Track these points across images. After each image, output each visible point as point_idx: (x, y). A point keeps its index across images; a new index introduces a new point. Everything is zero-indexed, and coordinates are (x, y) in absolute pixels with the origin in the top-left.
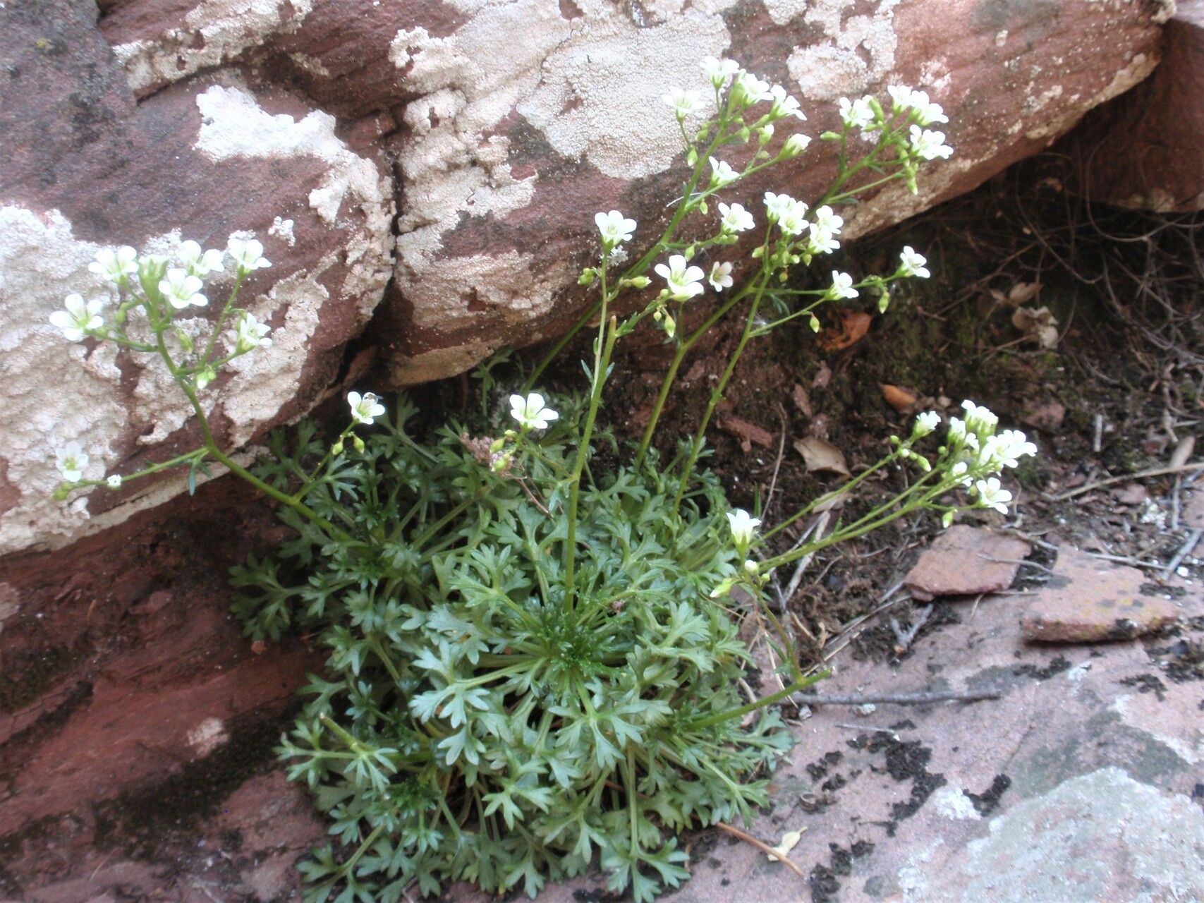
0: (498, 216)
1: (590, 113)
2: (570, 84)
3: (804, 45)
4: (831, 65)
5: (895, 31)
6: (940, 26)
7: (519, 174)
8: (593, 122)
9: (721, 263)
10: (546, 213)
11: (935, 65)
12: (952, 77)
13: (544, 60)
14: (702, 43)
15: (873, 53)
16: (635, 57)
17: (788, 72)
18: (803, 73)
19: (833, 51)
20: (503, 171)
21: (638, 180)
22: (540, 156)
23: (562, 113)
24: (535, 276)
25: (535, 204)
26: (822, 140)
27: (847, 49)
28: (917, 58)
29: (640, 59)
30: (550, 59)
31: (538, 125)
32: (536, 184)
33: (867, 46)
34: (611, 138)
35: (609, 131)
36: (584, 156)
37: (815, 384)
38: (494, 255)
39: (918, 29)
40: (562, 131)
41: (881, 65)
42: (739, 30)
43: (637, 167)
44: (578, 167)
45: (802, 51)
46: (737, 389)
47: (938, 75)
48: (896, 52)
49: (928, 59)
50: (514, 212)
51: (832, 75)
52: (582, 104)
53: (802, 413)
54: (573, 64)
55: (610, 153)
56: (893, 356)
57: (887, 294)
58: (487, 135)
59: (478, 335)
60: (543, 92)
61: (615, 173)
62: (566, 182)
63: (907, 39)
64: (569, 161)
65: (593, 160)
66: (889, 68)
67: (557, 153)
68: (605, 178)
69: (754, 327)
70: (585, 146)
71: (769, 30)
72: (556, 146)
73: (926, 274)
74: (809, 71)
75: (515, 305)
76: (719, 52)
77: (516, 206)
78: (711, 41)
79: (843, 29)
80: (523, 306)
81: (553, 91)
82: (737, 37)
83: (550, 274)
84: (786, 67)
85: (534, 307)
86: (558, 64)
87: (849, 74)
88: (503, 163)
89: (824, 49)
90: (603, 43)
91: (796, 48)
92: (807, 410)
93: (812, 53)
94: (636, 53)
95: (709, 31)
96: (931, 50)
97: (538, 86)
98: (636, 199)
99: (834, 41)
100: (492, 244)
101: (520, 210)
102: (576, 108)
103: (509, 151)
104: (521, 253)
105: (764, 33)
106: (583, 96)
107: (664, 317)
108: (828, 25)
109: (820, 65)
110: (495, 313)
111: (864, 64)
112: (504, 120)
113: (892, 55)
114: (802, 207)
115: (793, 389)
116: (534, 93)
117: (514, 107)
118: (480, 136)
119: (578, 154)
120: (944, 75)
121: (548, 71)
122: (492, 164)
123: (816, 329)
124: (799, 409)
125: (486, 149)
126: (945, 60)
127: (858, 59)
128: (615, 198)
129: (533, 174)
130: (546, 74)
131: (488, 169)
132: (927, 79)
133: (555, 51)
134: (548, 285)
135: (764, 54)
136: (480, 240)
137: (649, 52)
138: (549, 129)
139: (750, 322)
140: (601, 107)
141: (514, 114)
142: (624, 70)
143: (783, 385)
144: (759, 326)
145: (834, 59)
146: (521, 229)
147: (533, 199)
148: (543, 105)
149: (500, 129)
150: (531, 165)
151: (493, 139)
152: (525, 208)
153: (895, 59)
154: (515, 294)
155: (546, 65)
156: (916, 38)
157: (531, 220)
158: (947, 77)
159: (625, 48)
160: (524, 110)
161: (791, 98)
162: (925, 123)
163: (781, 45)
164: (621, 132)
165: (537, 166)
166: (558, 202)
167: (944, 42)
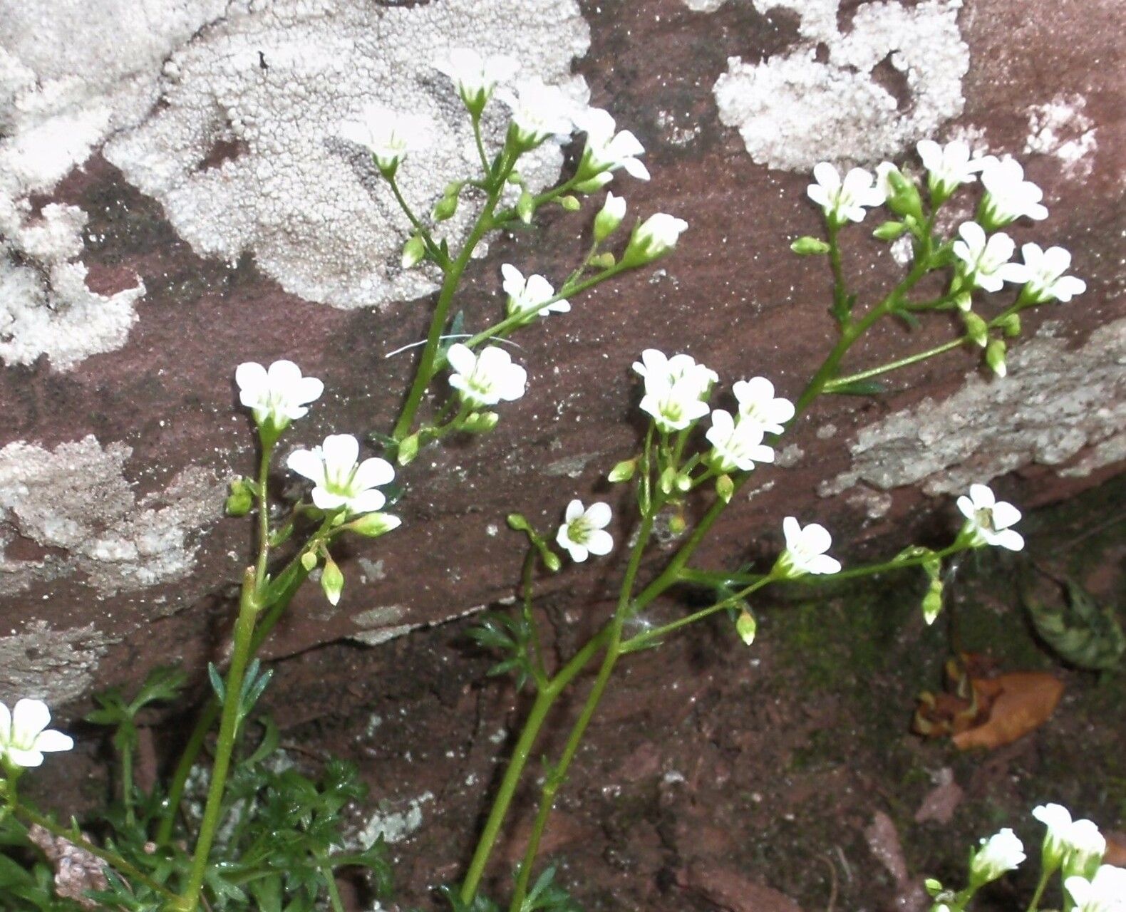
0: (60, 366)
1: (263, 170)
2: (223, 110)
3: (753, 56)
4: (817, 98)
5: (964, 36)
6: (1071, 29)
7: (102, 283)
8: (268, 187)
9: (587, 504)
10: (159, 365)
11: (1058, 112)
12: (1098, 137)
13: (168, 59)
14: (524, 42)
15: (911, 80)
16: (369, 63)
17: (716, 110)
18: (752, 114)
19: (819, 70)
20: (72, 277)
21: (366, 310)
22: (151, 249)
23: (203, 166)
24: (140, 492)
25: (137, 343)
26: (794, 255)
27: (854, 70)
28: (1021, 95)
29: (382, 67)
30: (179, 57)
31: (148, 186)
32: (139, 306)
33: (898, 63)
34: (306, 221)
35: (304, 206)
36: (247, 258)
37: (921, 816)
38: (49, 445)
39: (1018, 33)
40: (200, 202)
41: (931, 106)
42: (608, 19)
43: (366, 284)
44: (232, 275)
45: (748, 68)
46: (739, 811)
47: (1067, 132)
48: (967, 80)
49: (1046, 98)
50: (94, 362)
51: (817, 120)
52: (248, 152)
53: (887, 873)
54: (229, 69)
55: (306, 251)
56: (1104, 765)
57: (937, 585)
58: (39, 202)
59: (41, 616)
60: (164, 124)
61: (316, 294)
62: (204, 304)
63: (994, 54)
64: (214, 264)
65: (268, 265)
66: (949, 113)
67: (186, 246)
68: (293, 301)
69: (629, 632)
70: (247, 234)
71: (677, 23)
72: (187, 232)
73: (1015, 542)
74: (764, 108)
75: (103, 550)
76: (563, 62)
77: (98, 348)
78: (544, 39)
79: (845, 25)
80: (119, 554)
81: (185, 122)
82: (605, 34)
83: (171, 490)
84: (712, 99)
85: (144, 558)
86: (197, 67)
87: (857, 122)
88: (72, 261)
89: (800, 66)
90: (300, 32)
91: (734, 61)
92: (896, 866)
93: (773, 71)
94: (374, 56)
95: (540, 18)
96: (1050, 81)
97: (154, 112)
98: (362, 348)
99: (823, 53)
100: (44, 422)
101: (104, 356)
102: (234, 157)
103: (85, 236)
104: (104, 442)
105: (664, 28)
106: (248, 134)
107: (321, 563)
108: (808, 16)
109: (789, 97)
110: (64, 569)
111: (892, 102)
112: (74, 173)
113: (958, 85)
114: (706, 377)
115: (868, 820)
116: (143, 123)
117: (98, 150)
118: (26, 204)
119: (234, 252)
120: (1080, 134)
121: (174, 82)
122: (51, 261)
123: (749, 638)
124: (878, 864)
125: (38, 231)
126: (1082, 101)
127: (879, 91)
128: (313, 344)
129: (134, 284)
130: (168, 87)
131: (42, 269)
132: (1041, 141)
133: (191, 42)
134: (172, 514)
135: (664, 70)
136: (20, 413)
137: (401, 55)
138: (173, 196)
139: (620, 621)
140: (286, 158)
141: (97, 162)
142: (343, 88)
143: (850, 812)
144: (638, 630)
145: (823, 88)
146: (104, 394)
147: (132, 334)
148: (161, 147)
149: (68, 190)
150: (129, 266)
151: (51, 210)
152: (114, 354)
153: (965, 92)
154: (99, 527)
155: (171, 68)
156: (1013, 53)
157: (126, 377)
158: (1088, 138)
159: (349, 43)
160: (117, 156)
161: (627, 135)
162: (997, 218)
163: (701, 53)
164: (329, 212)
165: (141, 269)
166: (185, 343)
167: (1080, 63)
